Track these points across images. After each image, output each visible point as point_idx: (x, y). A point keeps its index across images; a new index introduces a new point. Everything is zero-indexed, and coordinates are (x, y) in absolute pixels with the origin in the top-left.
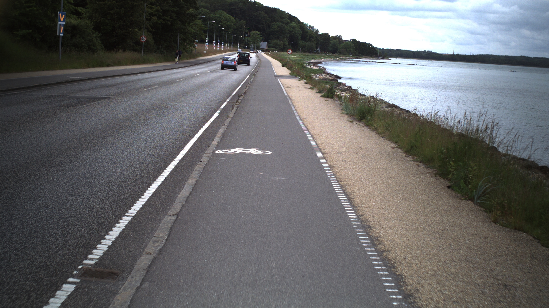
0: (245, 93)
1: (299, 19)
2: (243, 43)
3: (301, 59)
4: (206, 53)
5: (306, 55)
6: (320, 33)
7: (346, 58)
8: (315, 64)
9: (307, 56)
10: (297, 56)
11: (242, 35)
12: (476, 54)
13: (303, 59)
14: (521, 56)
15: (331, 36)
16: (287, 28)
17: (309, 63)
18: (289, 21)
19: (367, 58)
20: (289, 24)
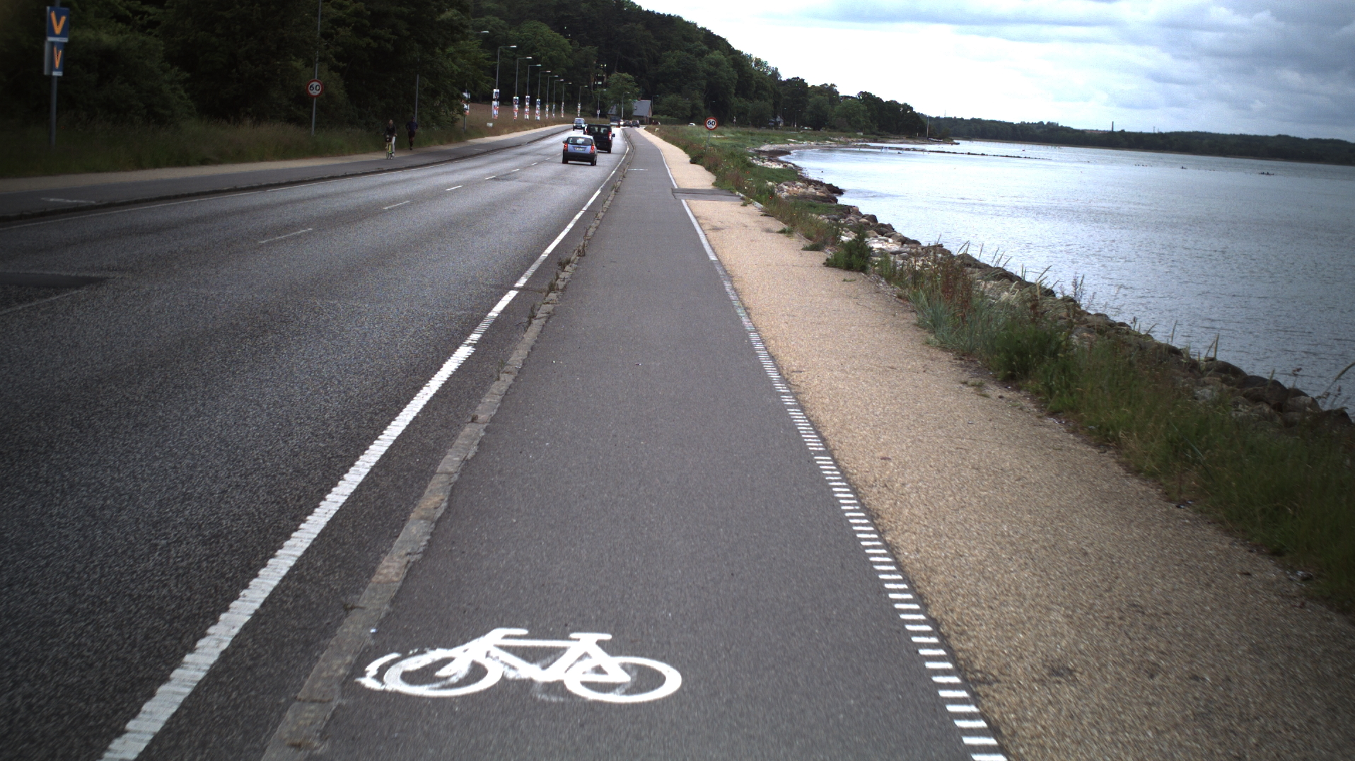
1: (730, 42)
2: (590, 102)
3: (736, 142)
4: (493, 127)
5: (748, 133)
6: (784, 78)
7: (850, 140)
8: (773, 155)
9: (752, 134)
10: (726, 135)
11: (588, 82)
12: (1169, 130)
13: (741, 144)
14: (1279, 136)
15: (809, 86)
16: (702, 65)
17: (759, 154)
18: (705, 47)
19: (899, 141)
20: (706, 56)
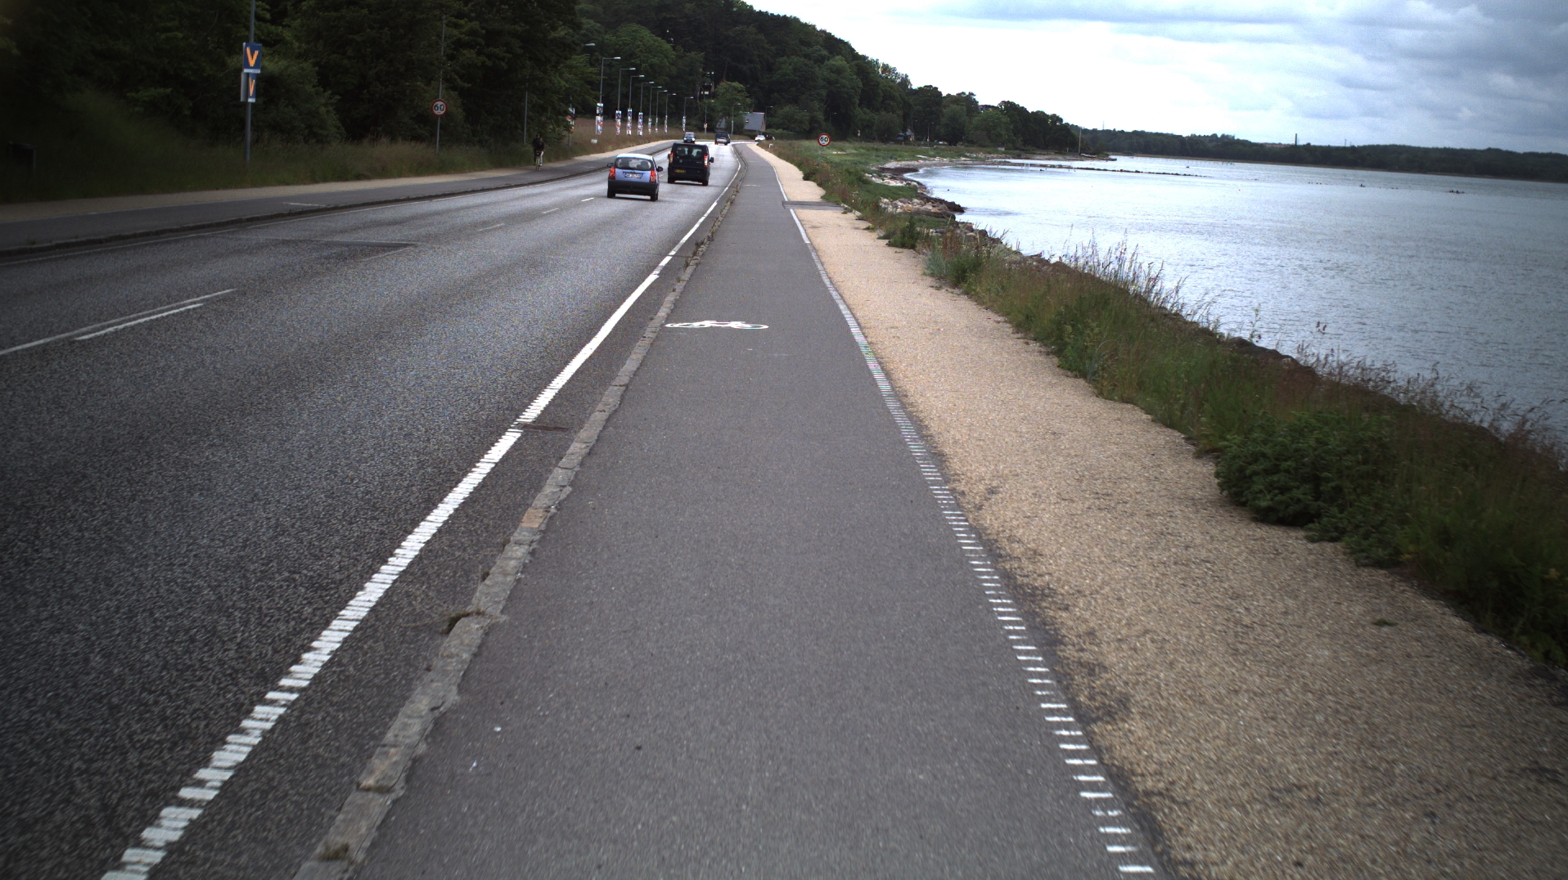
0: (711, 239)
1: (853, 46)
2: (696, 115)
3: (856, 158)
4: (598, 143)
5: (873, 149)
6: (915, 87)
7: (988, 156)
8: (897, 173)
9: (877, 150)
10: (848, 151)
11: (694, 93)
12: (1361, 144)
13: (863, 161)
14: (1489, 150)
15: (944, 95)
16: (821, 72)
17: (881, 172)
18: (825, 52)
19: (1046, 157)
20: (826, 62)
